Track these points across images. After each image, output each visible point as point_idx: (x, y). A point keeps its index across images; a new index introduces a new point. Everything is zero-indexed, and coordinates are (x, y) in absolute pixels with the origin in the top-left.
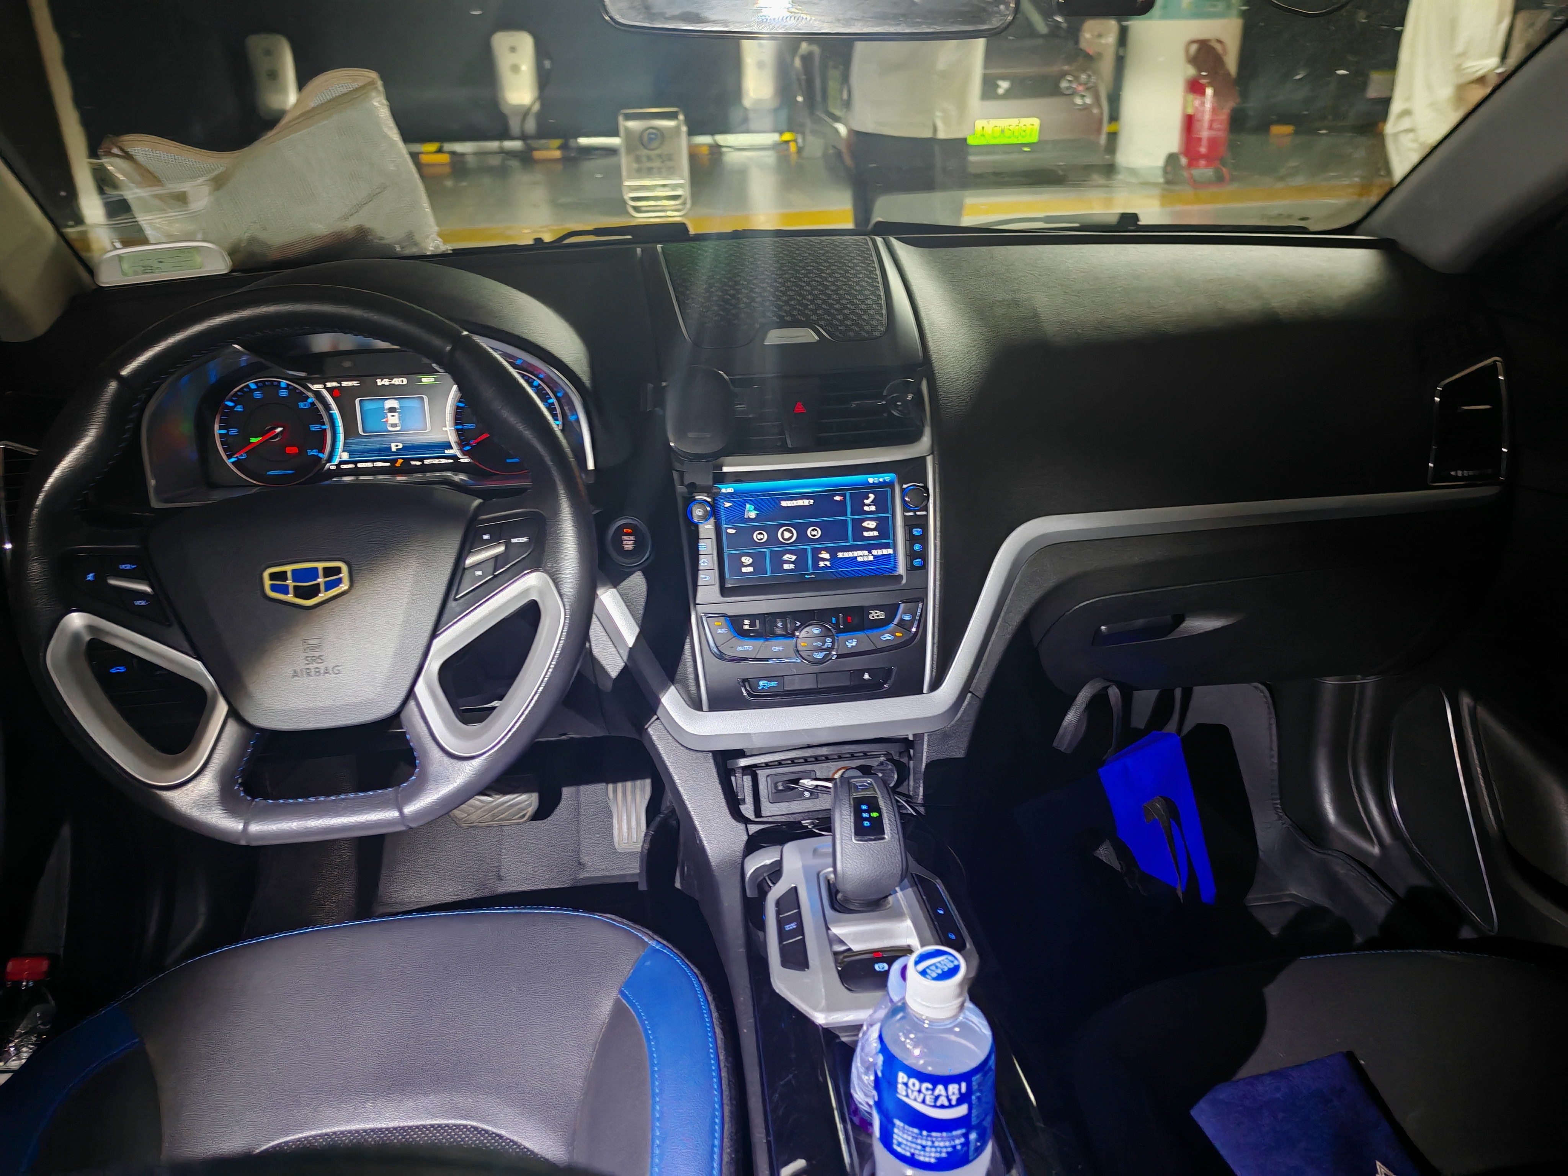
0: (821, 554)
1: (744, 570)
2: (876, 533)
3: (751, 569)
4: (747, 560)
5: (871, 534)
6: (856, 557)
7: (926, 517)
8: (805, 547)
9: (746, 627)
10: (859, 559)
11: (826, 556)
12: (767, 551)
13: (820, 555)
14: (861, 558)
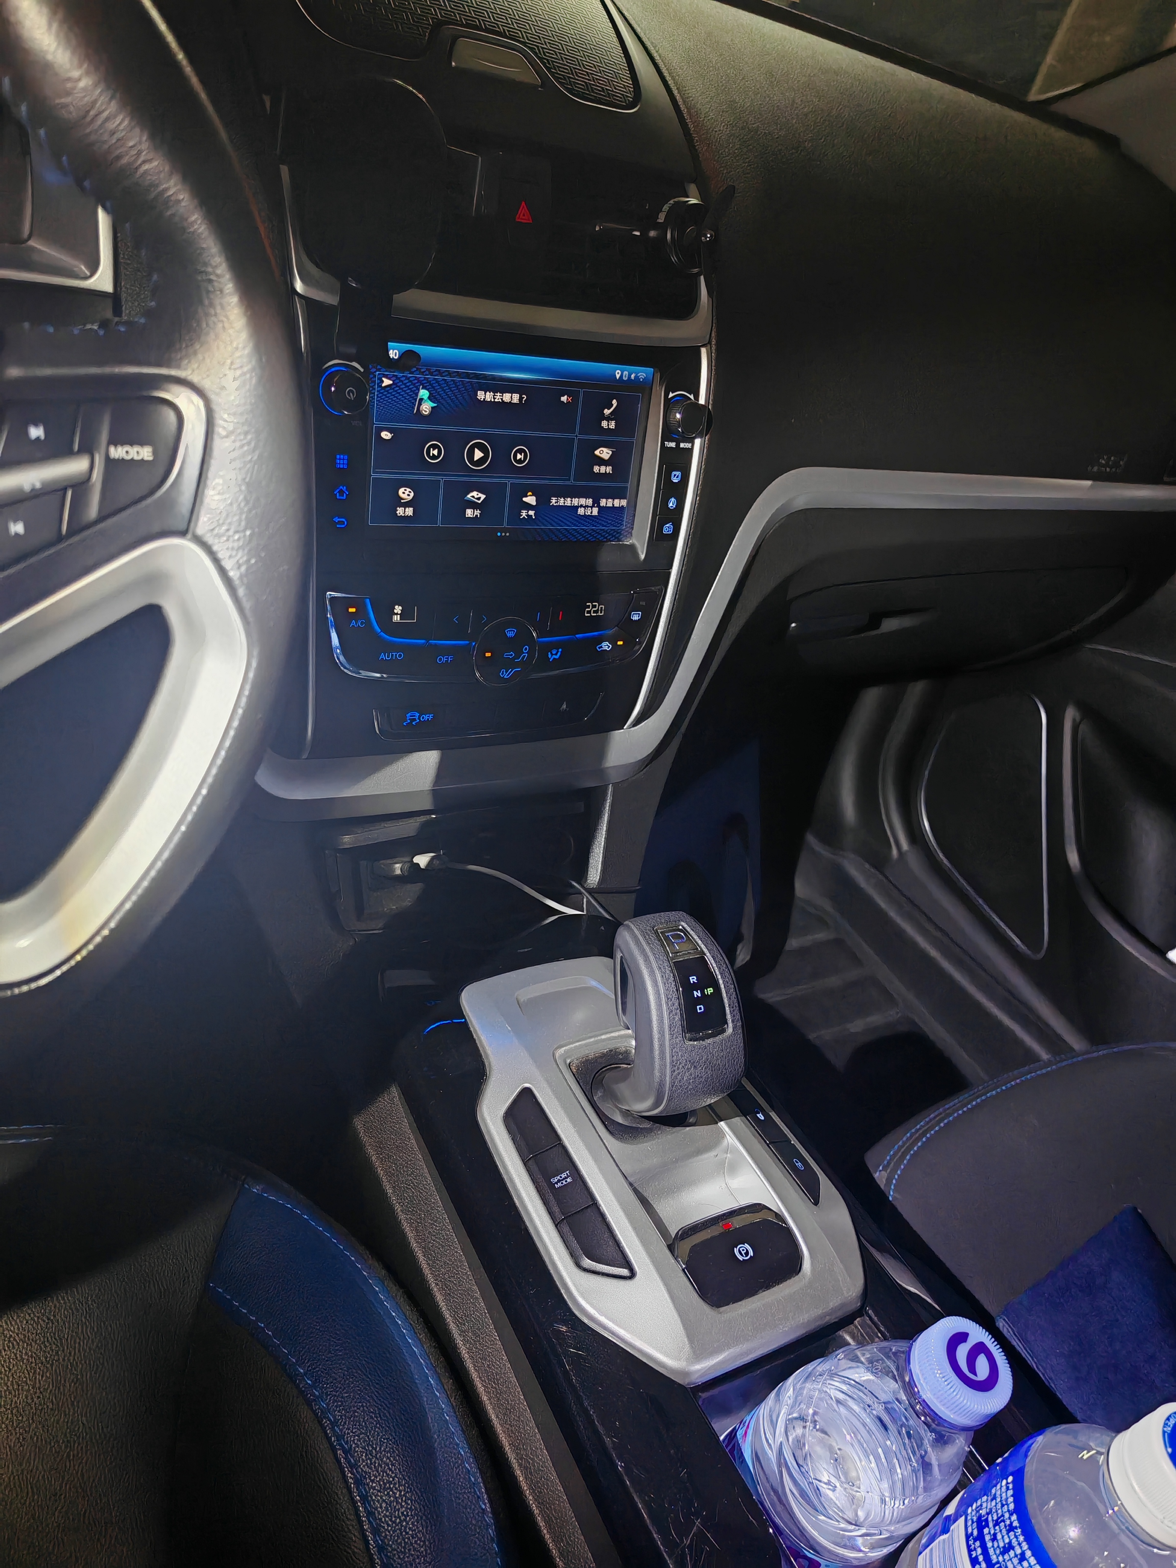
0: (526, 496)
1: (400, 511)
2: (609, 469)
3: (409, 511)
4: (405, 493)
5: (603, 469)
6: (577, 508)
7: (691, 450)
8: (503, 480)
9: (396, 618)
10: (581, 511)
11: (531, 500)
12: (442, 479)
13: (524, 499)
14: (583, 509)
